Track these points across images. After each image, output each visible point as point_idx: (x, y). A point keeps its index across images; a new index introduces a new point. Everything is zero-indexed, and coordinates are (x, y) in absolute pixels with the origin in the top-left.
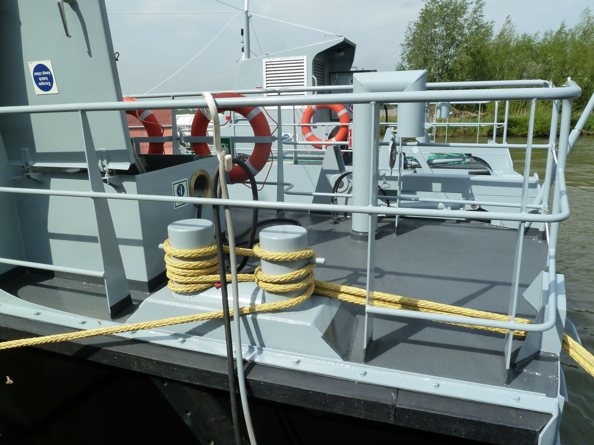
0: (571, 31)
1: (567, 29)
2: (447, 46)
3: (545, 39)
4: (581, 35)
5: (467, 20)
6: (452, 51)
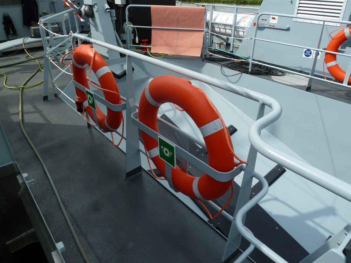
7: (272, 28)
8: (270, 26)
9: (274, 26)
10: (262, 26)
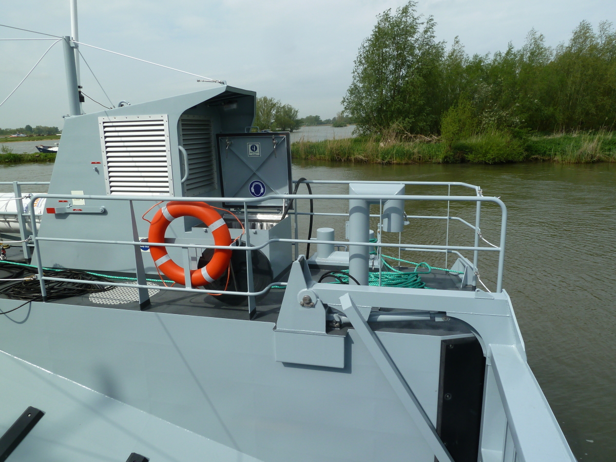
0: (519, 52)
1: (514, 50)
2: (398, 67)
3: (495, 60)
4: (529, 57)
5: (418, 40)
6: (403, 72)
7: (79, 213)
8: (74, 210)
9: (80, 210)
10: (63, 212)
